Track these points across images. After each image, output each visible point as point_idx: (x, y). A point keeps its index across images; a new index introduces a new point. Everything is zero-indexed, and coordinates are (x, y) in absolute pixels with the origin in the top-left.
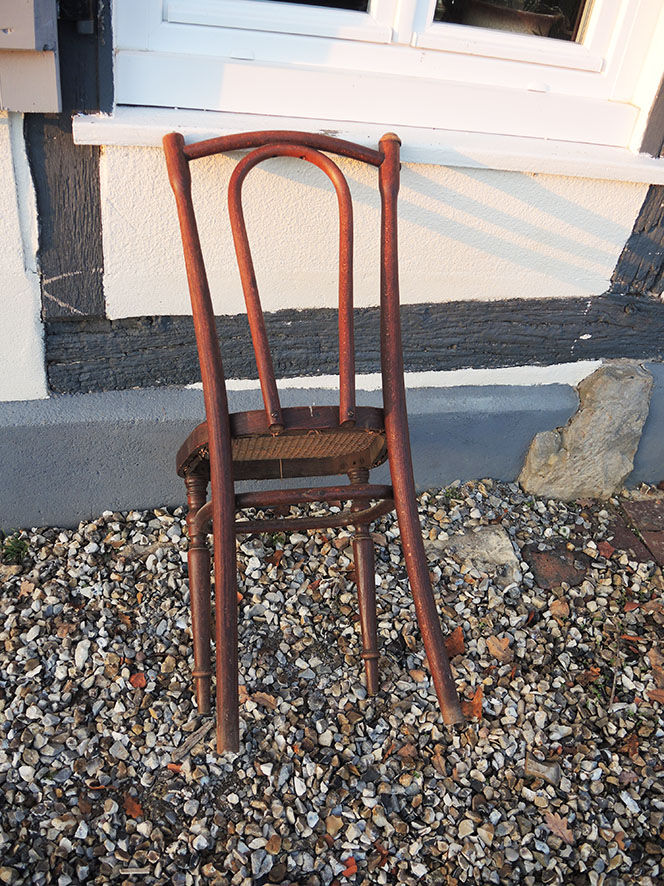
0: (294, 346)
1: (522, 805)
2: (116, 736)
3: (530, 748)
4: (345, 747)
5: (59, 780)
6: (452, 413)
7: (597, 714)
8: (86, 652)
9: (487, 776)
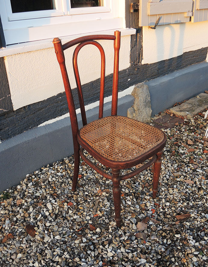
0: (63, 104)
1: (178, 182)
2: (75, 217)
3: (172, 171)
4: (133, 191)
5: (68, 234)
6: (107, 110)
7: (180, 159)
8: (51, 205)
9: (168, 181)
